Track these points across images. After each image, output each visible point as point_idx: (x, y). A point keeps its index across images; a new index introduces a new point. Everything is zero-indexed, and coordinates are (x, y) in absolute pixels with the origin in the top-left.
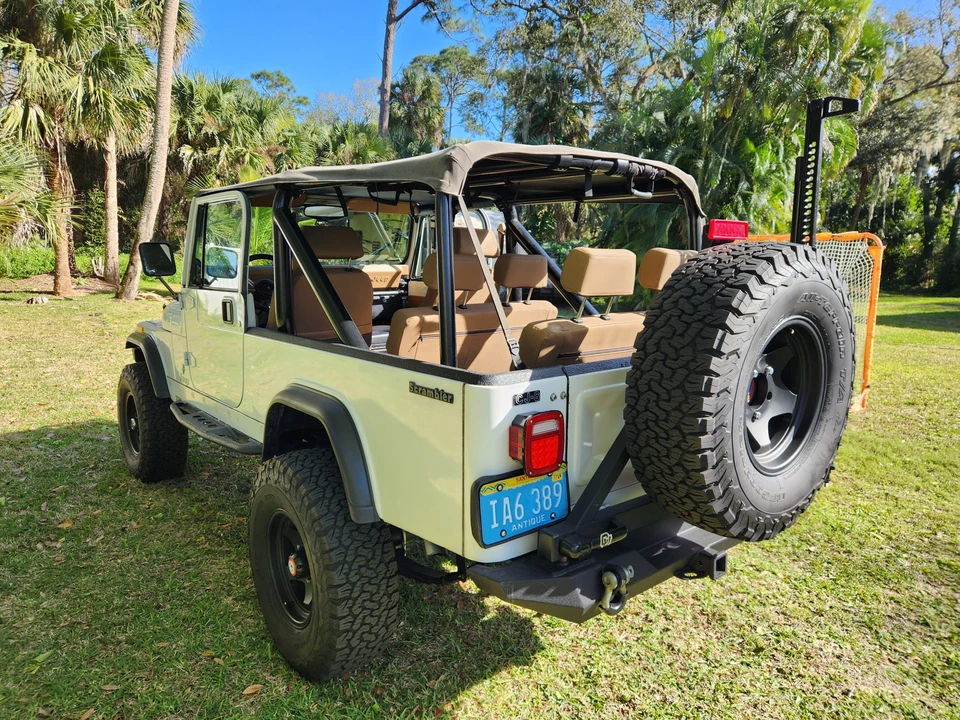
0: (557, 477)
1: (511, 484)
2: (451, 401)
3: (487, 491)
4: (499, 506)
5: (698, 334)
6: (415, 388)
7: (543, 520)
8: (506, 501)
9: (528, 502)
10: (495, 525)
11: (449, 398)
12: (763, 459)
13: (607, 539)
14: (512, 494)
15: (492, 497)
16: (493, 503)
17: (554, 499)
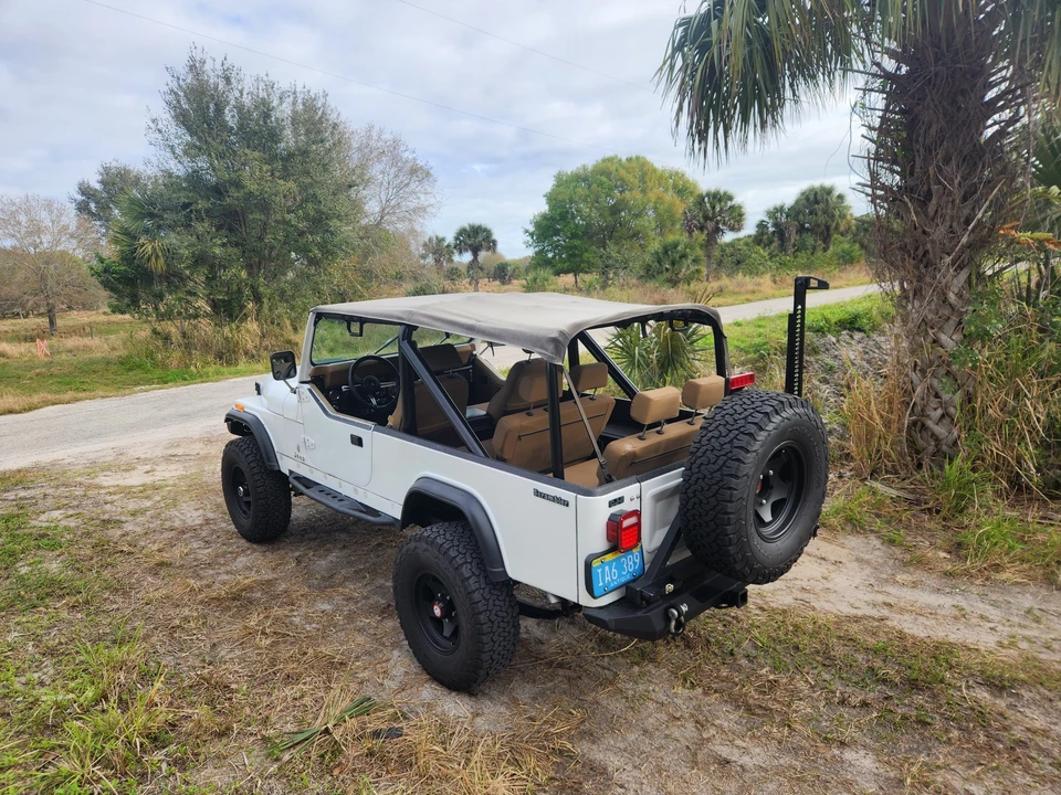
0: (636, 551)
1: (609, 557)
2: (567, 505)
3: (596, 563)
4: (603, 572)
5: (724, 464)
6: (537, 493)
7: (629, 577)
8: (607, 568)
9: (620, 568)
10: (601, 584)
11: (566, 504)
12: (767, 531)
13: (670, 587)
14: (610, 564)
15: (598, 567)
16: (599, 571)
17: (635, 563)
